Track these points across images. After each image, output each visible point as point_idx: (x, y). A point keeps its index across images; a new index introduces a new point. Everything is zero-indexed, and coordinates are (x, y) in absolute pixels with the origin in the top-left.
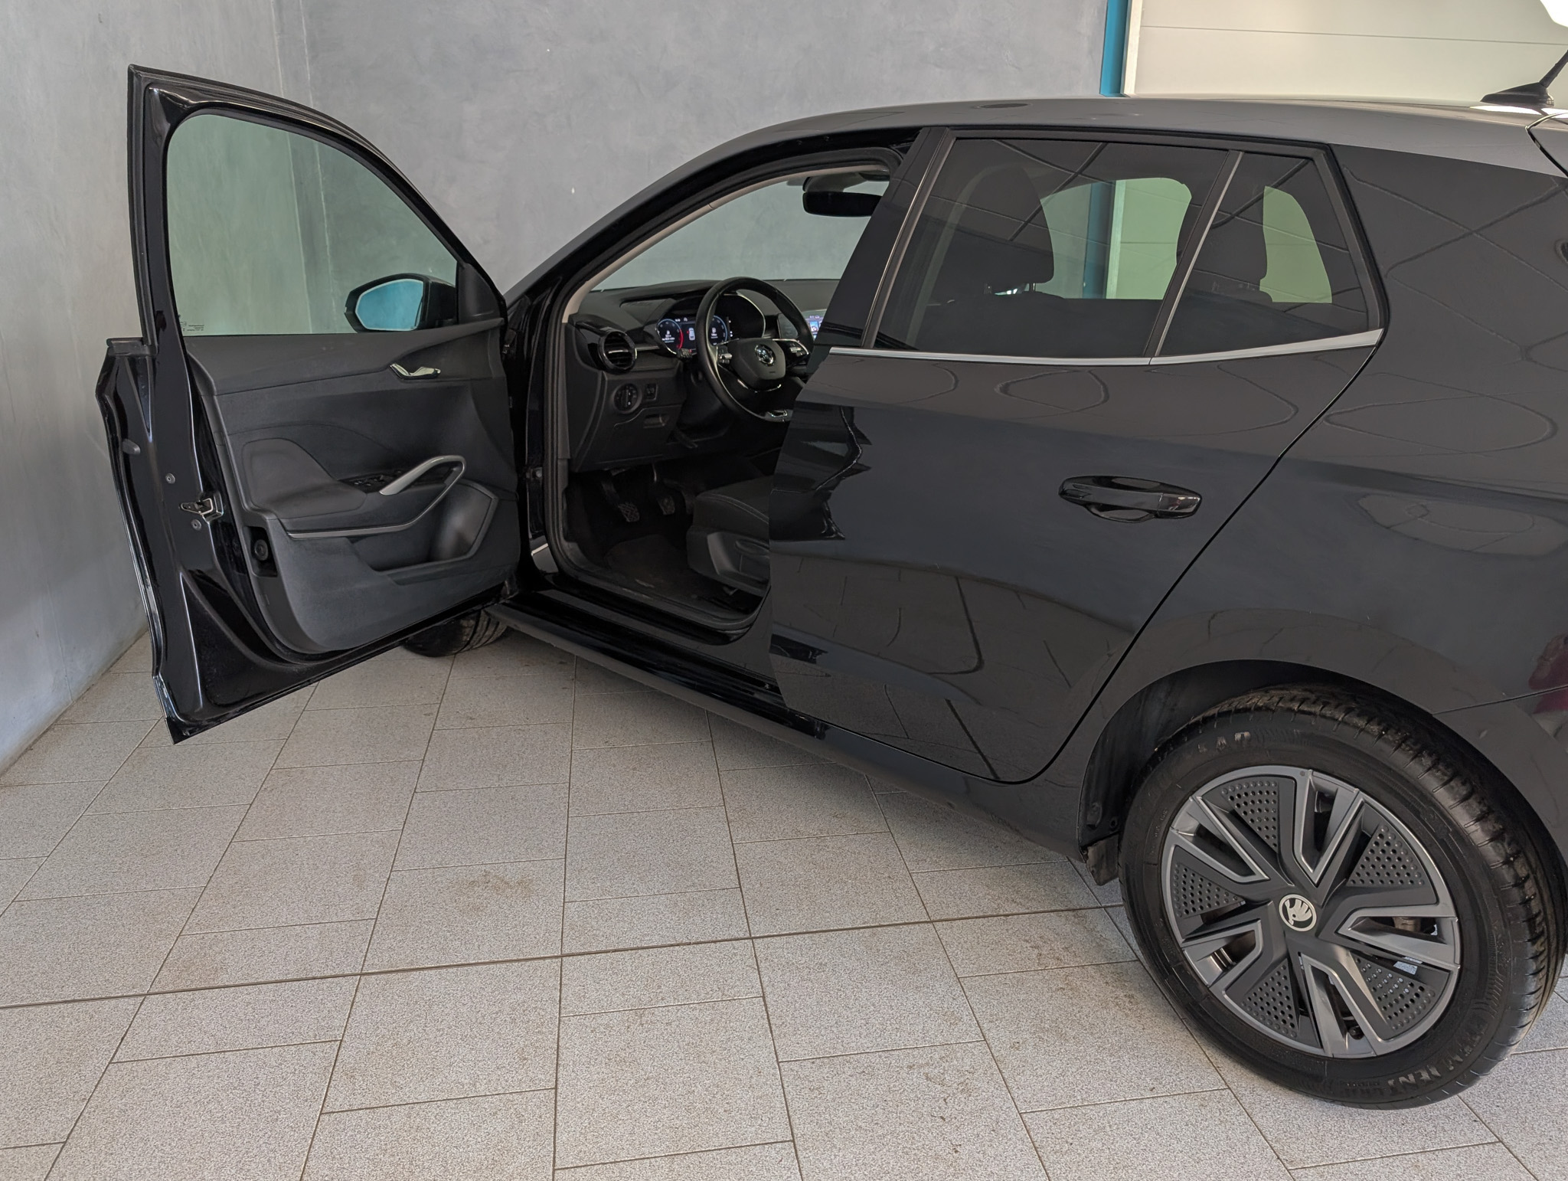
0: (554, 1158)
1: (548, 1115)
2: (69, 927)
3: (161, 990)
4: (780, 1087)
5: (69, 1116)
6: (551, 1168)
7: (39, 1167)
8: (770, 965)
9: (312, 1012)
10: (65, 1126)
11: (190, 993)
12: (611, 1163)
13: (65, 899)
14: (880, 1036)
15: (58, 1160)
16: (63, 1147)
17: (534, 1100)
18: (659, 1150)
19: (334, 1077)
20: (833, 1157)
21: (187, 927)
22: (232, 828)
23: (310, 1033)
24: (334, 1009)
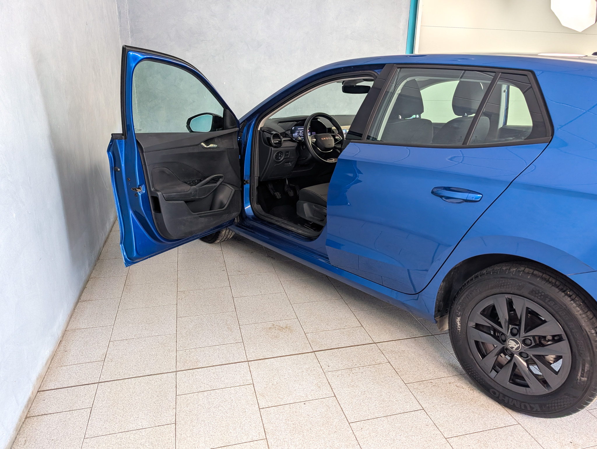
0: (347, 419)
1: (337, 405)
2: (135, 349)
3: (180, 370)
4: (410, 392)
5: (172, 414)
6: (348, 423)
7: (171, 432)
8: (386, 352)
9: (238, 375)
10: (172, 418)
11: (192, 370)
12: (367, 420)
13: (129, 340)
14: (434, 373)
15: (176, 429)
16: (175, 425)
17: (330, 400)
18: (381, 415)
19: (257, 397)
20: (439, 414)
21: (177, 348)
22: (175, 313)
23: (241, 382)
24: (245, 373)
